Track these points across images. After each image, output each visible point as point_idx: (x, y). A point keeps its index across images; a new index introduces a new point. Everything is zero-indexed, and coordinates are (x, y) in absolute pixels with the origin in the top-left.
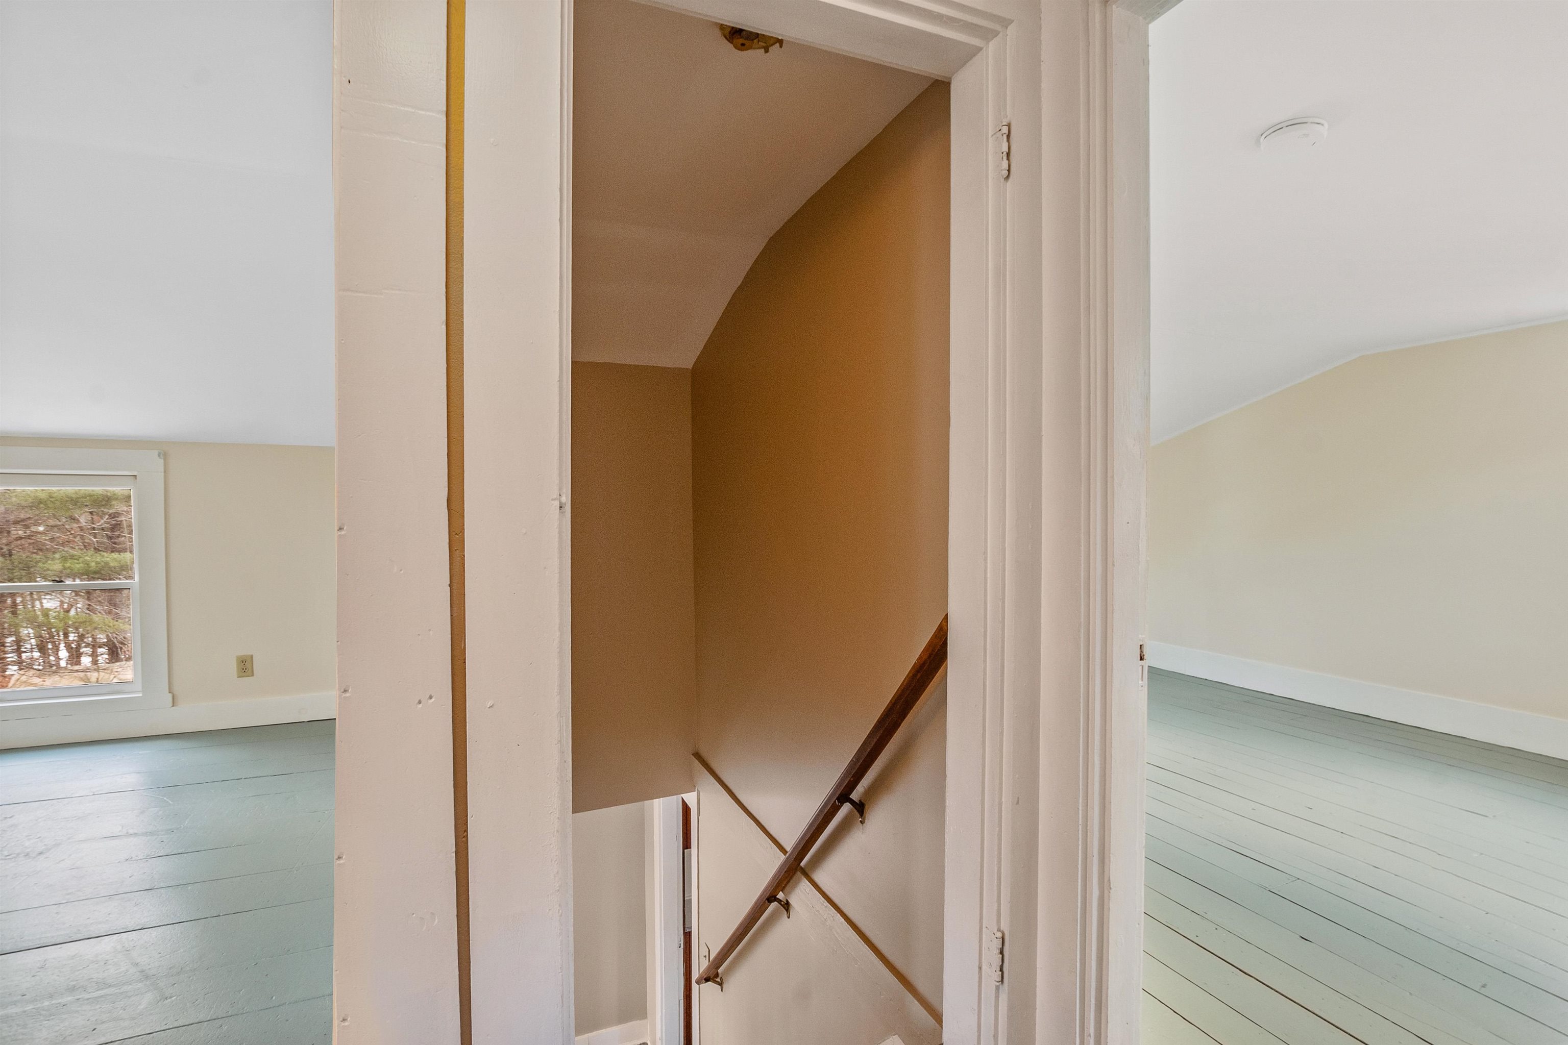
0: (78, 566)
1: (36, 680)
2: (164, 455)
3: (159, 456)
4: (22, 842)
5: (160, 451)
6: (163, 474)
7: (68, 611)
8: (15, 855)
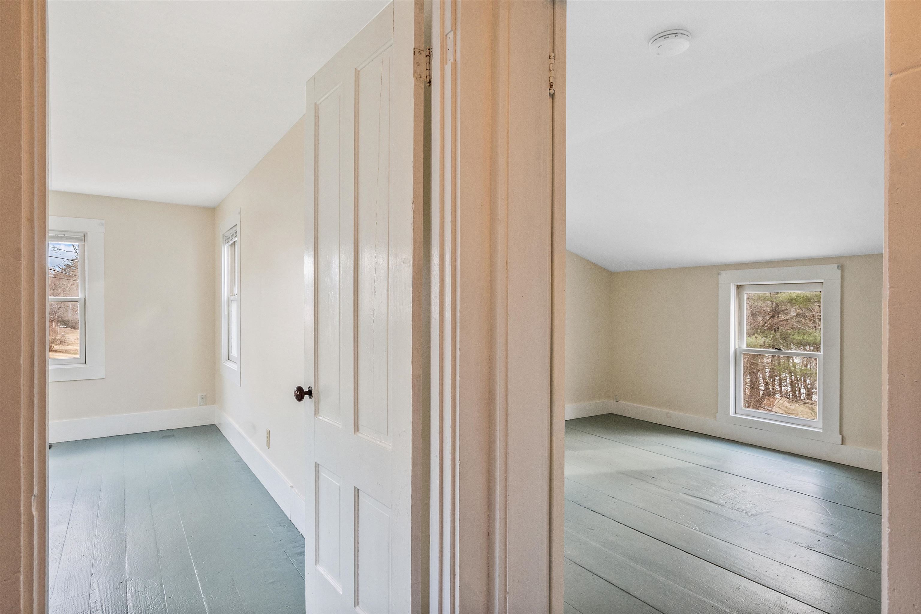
0: (811, 339)
1: (787, 404)
2: (841, 267)
3: (838, 267)
4: (746, 504)
5: (839, 265)
6: (840, 280)
7: (806, 366)
8: (741, 510)
